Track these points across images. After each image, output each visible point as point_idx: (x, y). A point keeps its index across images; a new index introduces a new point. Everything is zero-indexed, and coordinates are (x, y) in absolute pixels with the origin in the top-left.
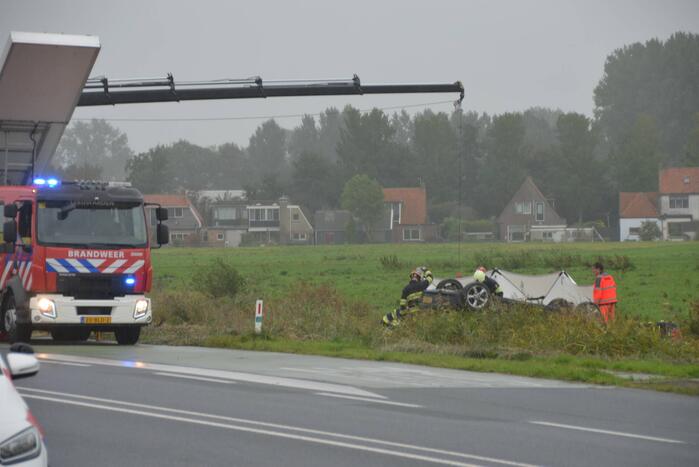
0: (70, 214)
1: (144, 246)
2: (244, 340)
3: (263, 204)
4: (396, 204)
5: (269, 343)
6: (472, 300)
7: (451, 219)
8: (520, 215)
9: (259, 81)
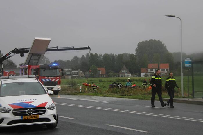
0: (46, 71)
1: (59, 76)
2: (78, 93)
3: (75, 71)
4: (100, 71)
5: (83, 94)
6: (119, 86)
7: (110, 73)
8: (123, 72)
9: (73, 47)
